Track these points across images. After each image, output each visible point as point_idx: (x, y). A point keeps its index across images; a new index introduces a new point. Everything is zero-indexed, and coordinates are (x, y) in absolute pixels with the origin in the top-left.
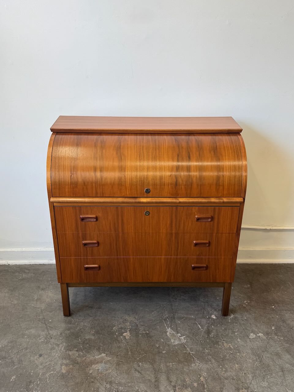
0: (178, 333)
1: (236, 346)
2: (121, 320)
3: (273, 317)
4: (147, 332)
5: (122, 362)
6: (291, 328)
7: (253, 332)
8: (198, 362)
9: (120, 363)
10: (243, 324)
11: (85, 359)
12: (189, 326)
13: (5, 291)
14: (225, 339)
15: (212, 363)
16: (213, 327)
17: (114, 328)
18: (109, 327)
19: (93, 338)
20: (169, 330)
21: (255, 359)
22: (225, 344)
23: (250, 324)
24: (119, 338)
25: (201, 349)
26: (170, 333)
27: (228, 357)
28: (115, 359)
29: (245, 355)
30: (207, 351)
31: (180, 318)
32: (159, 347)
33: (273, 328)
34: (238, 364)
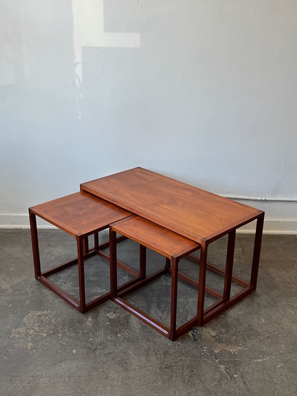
13: (19, 247)
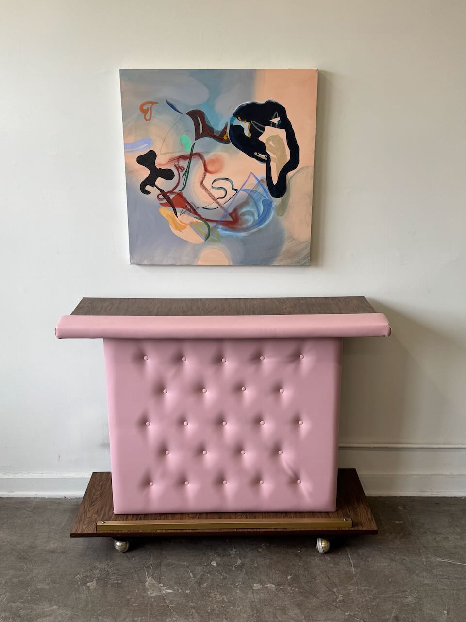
0: (160, 583)
1: (232, 598)
2: (90, 567)
3: (293, 565)
4: (120, 581)
5: (77, 615)
6: (314, 578)
7: (261, 582)
8: (176, 616)
9: (75, 616)
10: (251, 572)
11: (31, 612)
12: (178, 575)
14: (220, 591)
15: (193, 618)
16: (209, 575)
17: (77, 577)
18: (70, 575)
19: (47, 587)
20: (149, 580)
21: (251, 613)
22: (218, 596)
23: (260, 572)
24: (80, 588)
25: (184, 601)
26: (150, 583)
27: (217, 612)
28: (69, 613)
29: (239, 609)
30: (192, 604)
31: (168, 565)
32: (131, 599)
33: (289, 578)
34: (227, 619)
